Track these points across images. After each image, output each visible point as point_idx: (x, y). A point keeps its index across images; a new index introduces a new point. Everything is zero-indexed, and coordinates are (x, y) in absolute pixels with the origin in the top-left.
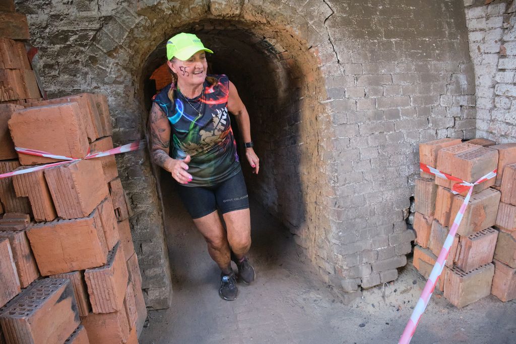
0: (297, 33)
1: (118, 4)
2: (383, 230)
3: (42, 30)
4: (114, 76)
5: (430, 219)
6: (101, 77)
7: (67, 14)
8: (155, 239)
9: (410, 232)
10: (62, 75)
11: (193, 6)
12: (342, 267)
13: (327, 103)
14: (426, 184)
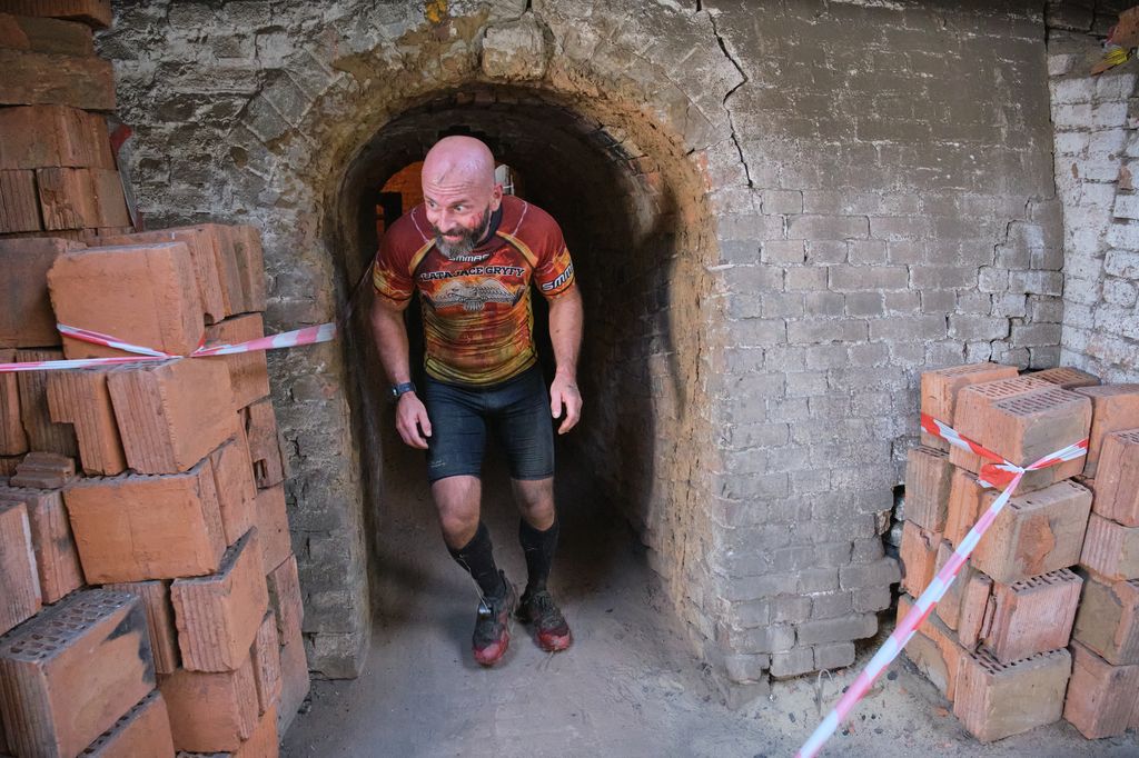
0: (664, 119)
1: (294, 46)
2: (827, 555)
3: (143, 91)
4: (278, 191)
5: (935, 539)
6: (252, 192)
7: (193, 63)
8: (337, 532)
9: (890, 565)
10: (175, 183)
11: (447, 55)
12: (729, 626)
13: (720, 271)
14: (930, 461)
